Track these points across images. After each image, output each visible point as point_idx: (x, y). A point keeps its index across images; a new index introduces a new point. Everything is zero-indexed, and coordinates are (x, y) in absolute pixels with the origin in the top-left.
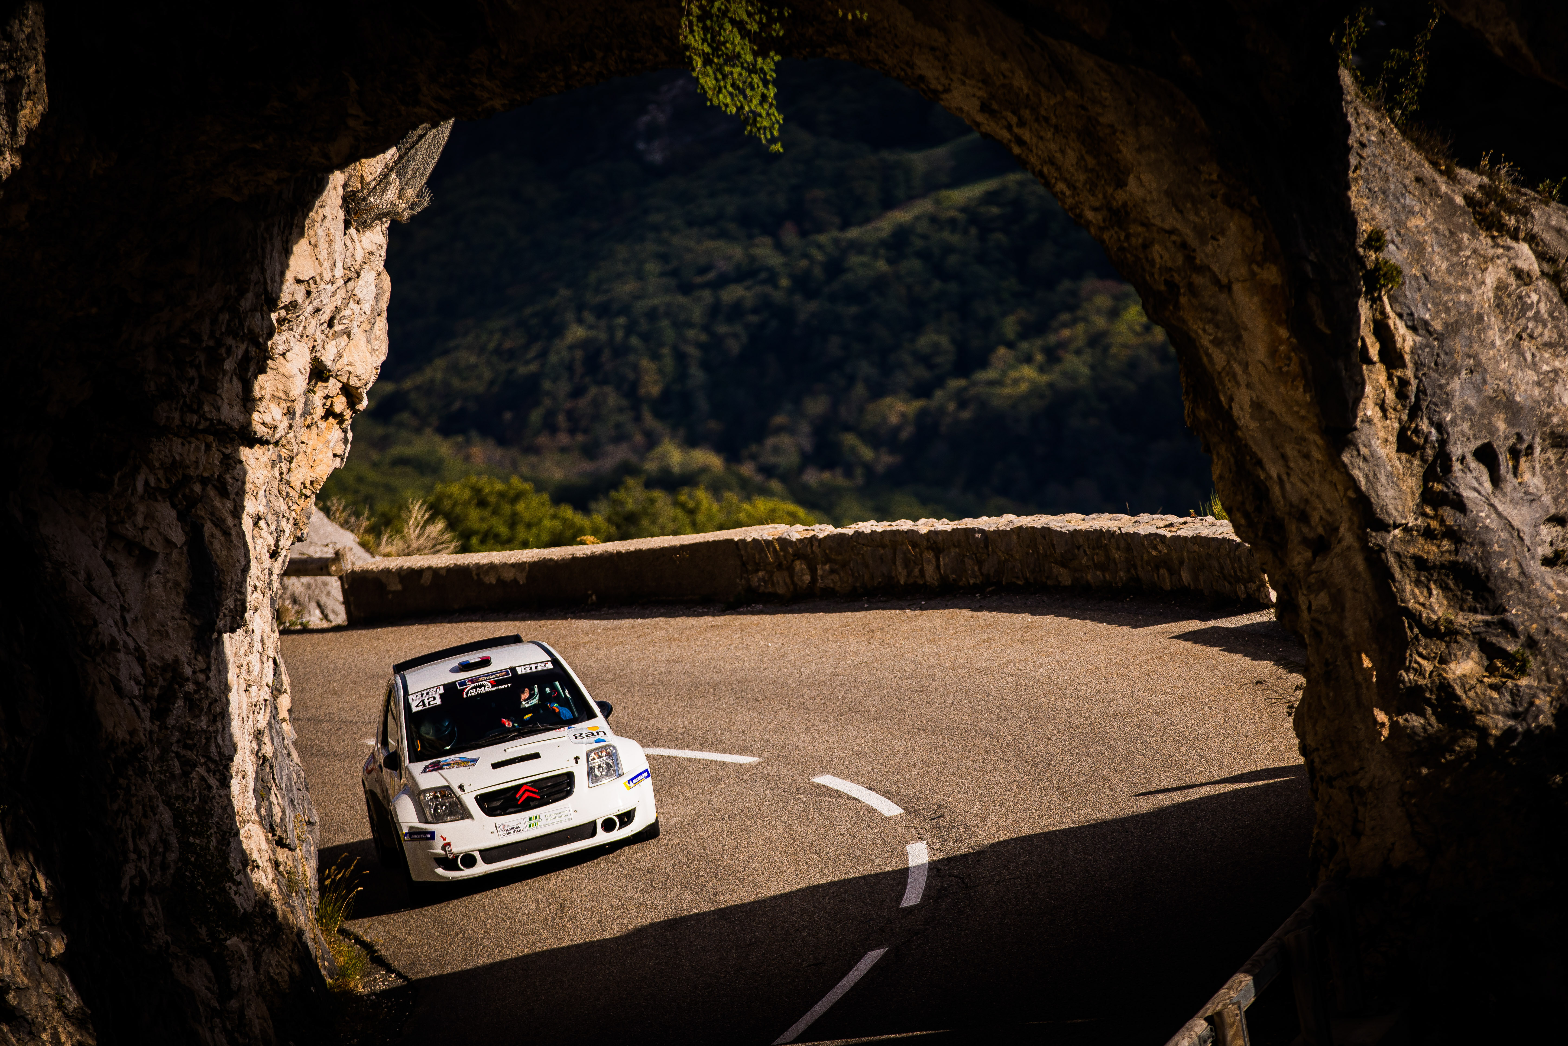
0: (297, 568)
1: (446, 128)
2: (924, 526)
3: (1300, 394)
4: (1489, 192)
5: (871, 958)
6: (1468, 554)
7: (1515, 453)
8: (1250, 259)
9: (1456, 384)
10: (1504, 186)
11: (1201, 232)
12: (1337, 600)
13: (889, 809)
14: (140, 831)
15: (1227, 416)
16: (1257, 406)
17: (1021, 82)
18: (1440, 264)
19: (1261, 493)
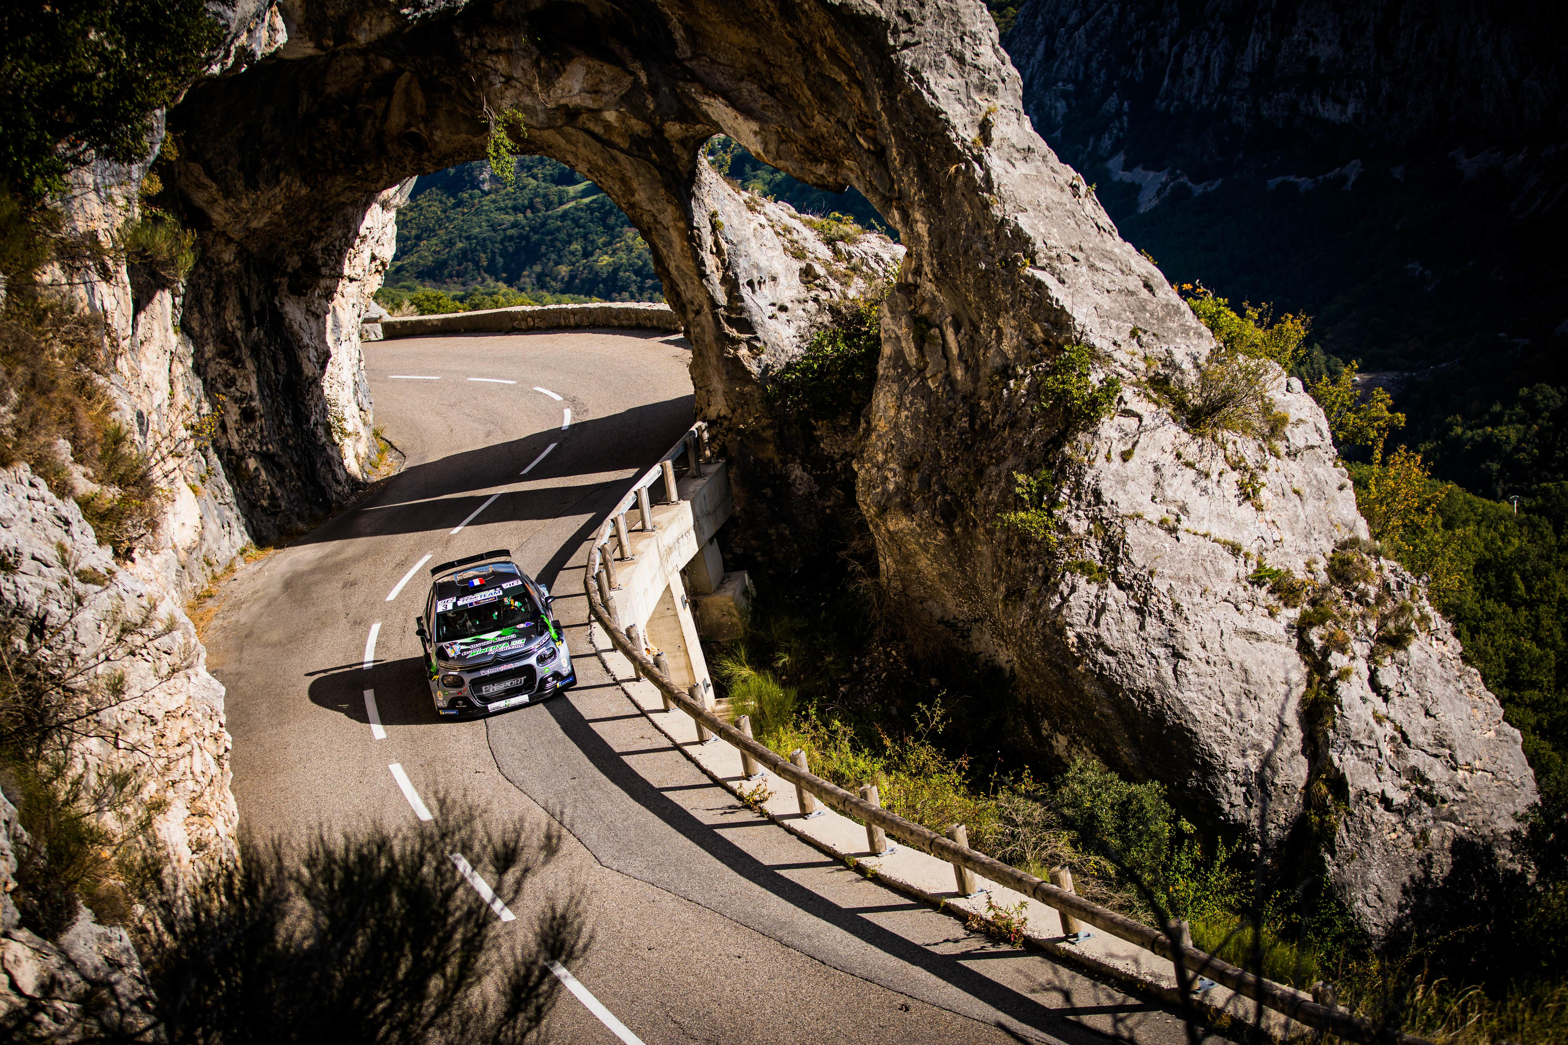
0: (367, 321)
1: (415, 178)
2: (570, 306)
3: (691, 263)
4: (752, 199)
5: (552, 446)
6: (744, 315)
7: (759, 283)
8: (675, 220)
9: (741, 261)
10: (756, 197)
11: (659, 211)
12: (703, 330)
13: (558, 398)
14: (316, 406)
15: (667, 270)
16: (677, 267)
17: (600, 163)
18: (735, 222)
19: (678, 295)
